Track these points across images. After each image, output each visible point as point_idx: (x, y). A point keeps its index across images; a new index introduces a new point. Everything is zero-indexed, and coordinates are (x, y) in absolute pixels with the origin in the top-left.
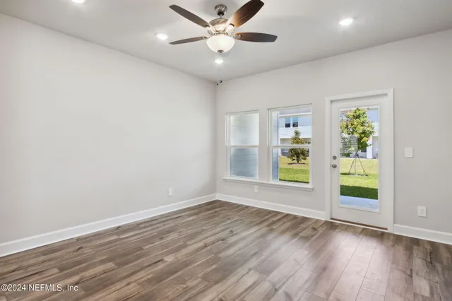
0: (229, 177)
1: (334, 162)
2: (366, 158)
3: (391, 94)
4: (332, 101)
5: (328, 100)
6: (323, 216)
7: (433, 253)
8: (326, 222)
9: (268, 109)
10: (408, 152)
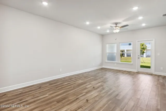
0: (107, 61)
1: (139, 57)
2: (143, 57)
3: (154, 40)
4: (138, 41)
5: (137, 41)
6: (136, 71)
7: (164, 77)
8: (136, 72)
9: (119, 43)
10: (159, 54)
